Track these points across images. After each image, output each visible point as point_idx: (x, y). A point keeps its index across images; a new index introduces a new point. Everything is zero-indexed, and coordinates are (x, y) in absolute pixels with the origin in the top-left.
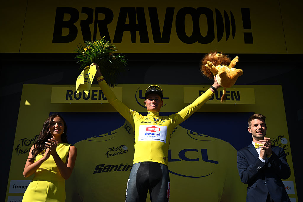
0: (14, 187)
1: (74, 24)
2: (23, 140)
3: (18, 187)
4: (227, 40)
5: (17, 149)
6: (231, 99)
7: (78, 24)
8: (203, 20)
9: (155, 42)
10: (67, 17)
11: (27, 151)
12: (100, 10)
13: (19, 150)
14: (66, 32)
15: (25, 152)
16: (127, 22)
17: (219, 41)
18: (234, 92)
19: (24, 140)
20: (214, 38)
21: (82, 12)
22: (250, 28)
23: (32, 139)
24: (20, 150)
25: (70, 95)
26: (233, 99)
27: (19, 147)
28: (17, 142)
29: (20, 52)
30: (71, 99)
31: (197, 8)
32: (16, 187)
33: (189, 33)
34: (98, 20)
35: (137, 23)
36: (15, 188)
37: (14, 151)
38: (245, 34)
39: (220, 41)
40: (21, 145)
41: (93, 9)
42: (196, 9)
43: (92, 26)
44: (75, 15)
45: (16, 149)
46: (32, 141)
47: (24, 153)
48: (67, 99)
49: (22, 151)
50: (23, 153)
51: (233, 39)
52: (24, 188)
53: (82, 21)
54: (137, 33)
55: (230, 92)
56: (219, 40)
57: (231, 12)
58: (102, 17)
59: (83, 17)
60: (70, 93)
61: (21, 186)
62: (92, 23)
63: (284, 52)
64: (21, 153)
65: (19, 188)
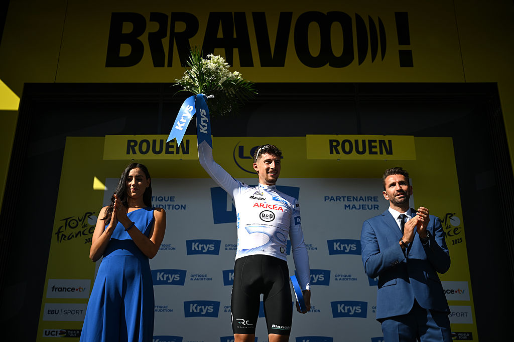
0: (54, 289)
1: (138, 38)
2: (66, 220)
3: (60, 289)
4: (373, 61)
5: (58, 233)
6: (379, 153)
7: (144, 39)
8: (337, 31)
9: (262, 66)
10: (128, 28)
11: (73, 236)
12: (177, 17)
13: (60, 234)
14: (125, 50)
15: (70, 237)
16: (220, 35)
17: (360, 63)
18: (384, 141)
19: (69, 221)
20: (353, 59)
21: (151, 20)
22: (409, 44)
23: (80, 219)
24: (63, 235)
25: (133, 147)
26: (381, 153)
27: (61, 231)
28: (58, 223)
29: (56, 82)
30: (134, 153)
31: (328, 13)
32: (57, 289)
33: (315, 50)
34: (175, 32)
35: (235, 36)
36: (56, 291)
37: (54, 237)
38: (401, 52)
39: (362, 64)
40: (64, 227)
41: (167, 14)
42: (326, 14)
43: (165, 42)
44: (140, 24)
45: (56, 234)
46: (80, 221)
47: (69, 239)
48: (128, 153)
49: (65, 237)
50: (66, 239)
51: (382, 60)
52: (68, 291)
53: (150, 34)
54: (236, 51)
55: (378, 141)
56: (361, 61)
57: (379, 19)
58: (180, 27)
59: (153, 27)
60: (132, 144)
61: (64, 288)
62: (166, 36)
63: (461, 80)
64: (64, 239)
65: (61, 291)
